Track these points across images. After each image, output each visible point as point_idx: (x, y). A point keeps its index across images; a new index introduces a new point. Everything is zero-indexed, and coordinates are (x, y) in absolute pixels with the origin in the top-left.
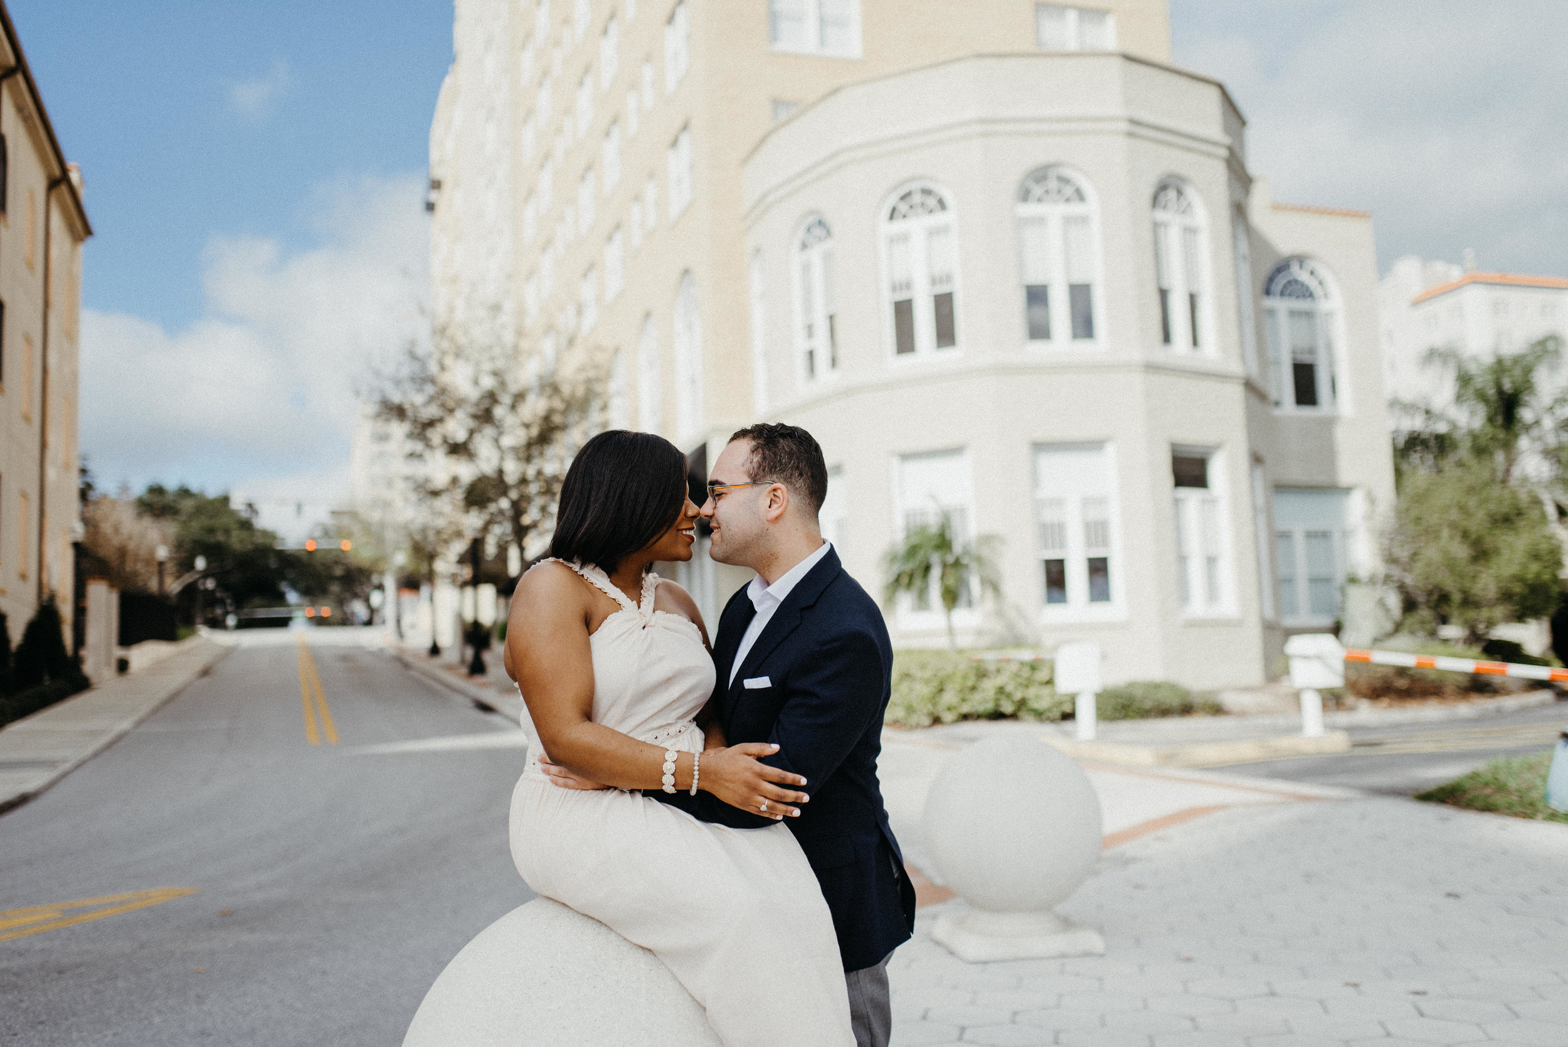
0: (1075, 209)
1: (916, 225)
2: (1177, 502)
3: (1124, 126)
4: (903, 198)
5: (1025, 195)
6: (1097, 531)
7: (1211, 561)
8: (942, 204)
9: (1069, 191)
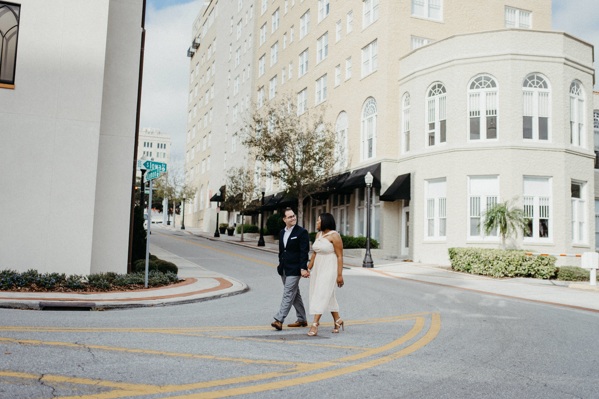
0: (543, 90)
1: (483, 91)
2: (572, 201)
3: (563, 60)
4: (477, 80)
5: (525, 84)
6: (544, 210)
7: (581, 224)
8: (493, 84)
9: (541, 83)
